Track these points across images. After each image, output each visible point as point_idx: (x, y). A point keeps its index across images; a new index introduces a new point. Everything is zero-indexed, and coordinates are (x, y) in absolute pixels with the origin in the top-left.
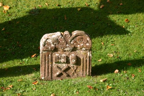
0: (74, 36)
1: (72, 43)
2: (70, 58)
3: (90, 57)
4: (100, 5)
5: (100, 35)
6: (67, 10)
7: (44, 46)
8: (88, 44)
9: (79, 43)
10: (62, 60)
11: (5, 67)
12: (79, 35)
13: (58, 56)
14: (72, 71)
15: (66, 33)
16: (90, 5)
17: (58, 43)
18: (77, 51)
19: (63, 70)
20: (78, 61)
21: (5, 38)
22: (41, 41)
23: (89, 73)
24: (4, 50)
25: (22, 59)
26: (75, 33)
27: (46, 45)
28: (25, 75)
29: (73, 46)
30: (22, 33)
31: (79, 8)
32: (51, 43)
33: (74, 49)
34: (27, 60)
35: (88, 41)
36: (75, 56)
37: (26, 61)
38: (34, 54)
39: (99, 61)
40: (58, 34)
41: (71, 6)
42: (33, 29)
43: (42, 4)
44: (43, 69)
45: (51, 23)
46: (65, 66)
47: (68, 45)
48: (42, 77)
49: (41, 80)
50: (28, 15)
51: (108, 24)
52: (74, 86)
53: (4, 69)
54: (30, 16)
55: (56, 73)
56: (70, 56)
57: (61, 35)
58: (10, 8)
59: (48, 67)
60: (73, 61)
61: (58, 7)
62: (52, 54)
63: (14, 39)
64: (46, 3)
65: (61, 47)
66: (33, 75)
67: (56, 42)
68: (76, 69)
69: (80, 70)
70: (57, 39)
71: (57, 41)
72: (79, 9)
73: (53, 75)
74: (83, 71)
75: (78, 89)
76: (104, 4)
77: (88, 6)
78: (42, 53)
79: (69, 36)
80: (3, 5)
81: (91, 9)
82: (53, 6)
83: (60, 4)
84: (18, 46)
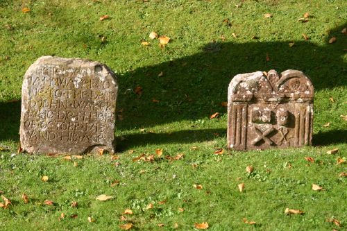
0: (286, 78)
1: (281, 89)
2: (277, 115)
3: (310, 114)
4: (330, 37)
5: (327, 87)
6: (271, 46)
7: (235, 92)
8: (307, 92)
9: (292, 89)
10: (264, 118)
11: (167, 131)
12: (293, 77)
13: (258, 111)
14: (280, 136)
15: (272, 72)
16: (310, 38)
17: (259, 90)
18: (289, 103)
19: (264, 134)
20: (290, 121)
21: (165, 87)
22: (230, 85)
23: (309, 141)
24: (164, 106)
25: (194, 120)
26: (286, 73)
27: (238, 92)
28: (202, 142)
29: (282, 95)
30: (193, 81)
31: (292, 42)
32: (247, 88)
33: (285, 100)
34: (203, 122)
35: (307, 87)
36: (286, 111)
37: (201, 124)
38: (214, 114)
39: (326, 126)
40: (259, 74)
41: (277, 40)
42: (212, 74)
43: (226, 35)
44: (233, 131)
45: (242, 66)
46: (268, 128)
47: (274, 93)
48: (230, 144)
49: (228, 149)
50: (202, 53)
51: (342, 69)
52: (284, 159)
53: (166, 134)
54: (206, 53)
55: (253, 138)
56: (278, 112)
57: (264, 75)
58: (170, 41)
59: (241, 128)
60: (281, 120)
61: (253, 40)
62: (247, 106)
63: (180, 90)
64: (233, 34)
65: (263, 96)
66: (215, 142)
67: (255, 87)
68: (287, 134)
69: (293, 136)
70: (257, 83)
71: (257, 85)
72: (291, 45)
73: (248, 142)
74: (298, 137)
75: (290, 163)
76: (336, 36)
77: (307, 39)
78: (231, 105)
79: (277, 78)
80: (159, 36)
81: (313, 45)
82: (245, 38)
83: (258, 36)
84: (187, 101)
